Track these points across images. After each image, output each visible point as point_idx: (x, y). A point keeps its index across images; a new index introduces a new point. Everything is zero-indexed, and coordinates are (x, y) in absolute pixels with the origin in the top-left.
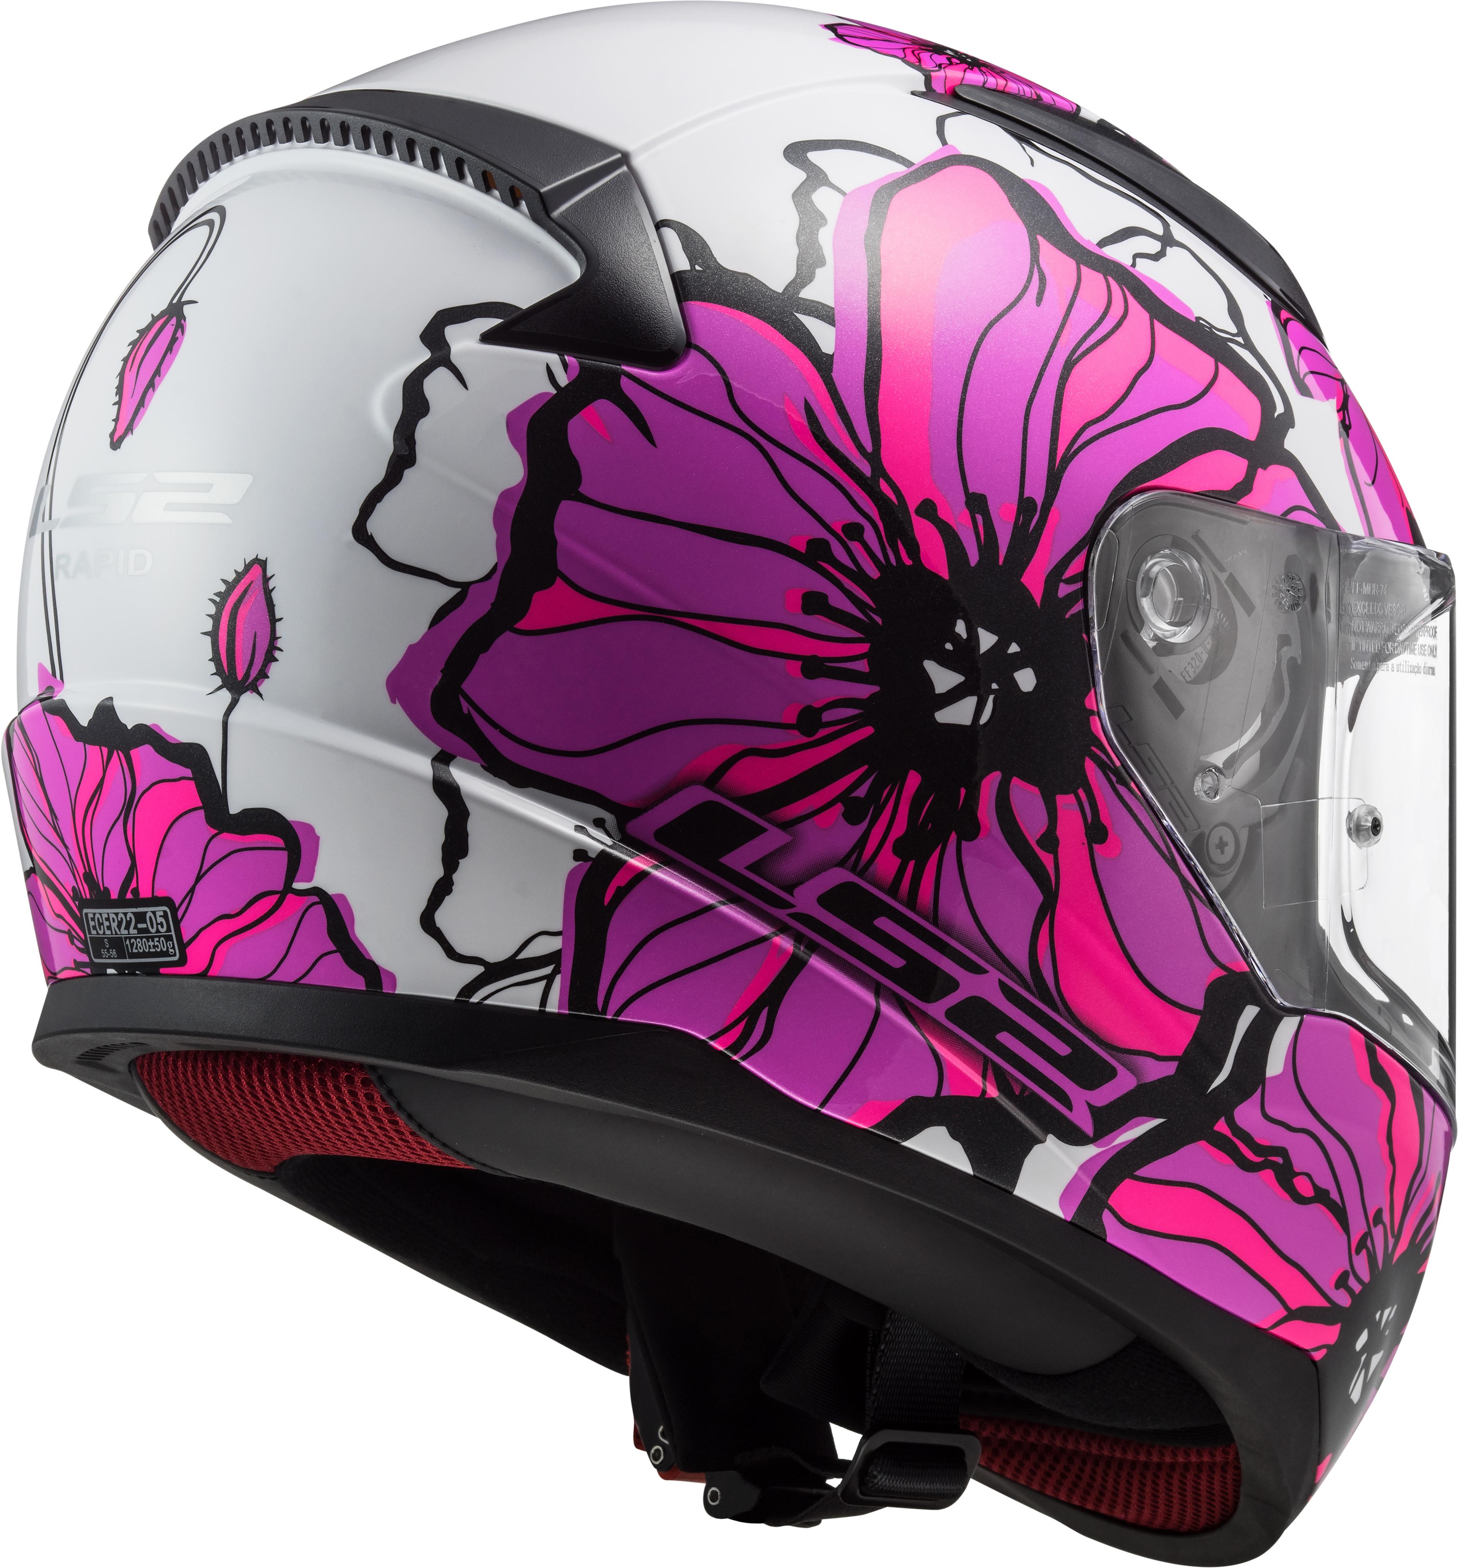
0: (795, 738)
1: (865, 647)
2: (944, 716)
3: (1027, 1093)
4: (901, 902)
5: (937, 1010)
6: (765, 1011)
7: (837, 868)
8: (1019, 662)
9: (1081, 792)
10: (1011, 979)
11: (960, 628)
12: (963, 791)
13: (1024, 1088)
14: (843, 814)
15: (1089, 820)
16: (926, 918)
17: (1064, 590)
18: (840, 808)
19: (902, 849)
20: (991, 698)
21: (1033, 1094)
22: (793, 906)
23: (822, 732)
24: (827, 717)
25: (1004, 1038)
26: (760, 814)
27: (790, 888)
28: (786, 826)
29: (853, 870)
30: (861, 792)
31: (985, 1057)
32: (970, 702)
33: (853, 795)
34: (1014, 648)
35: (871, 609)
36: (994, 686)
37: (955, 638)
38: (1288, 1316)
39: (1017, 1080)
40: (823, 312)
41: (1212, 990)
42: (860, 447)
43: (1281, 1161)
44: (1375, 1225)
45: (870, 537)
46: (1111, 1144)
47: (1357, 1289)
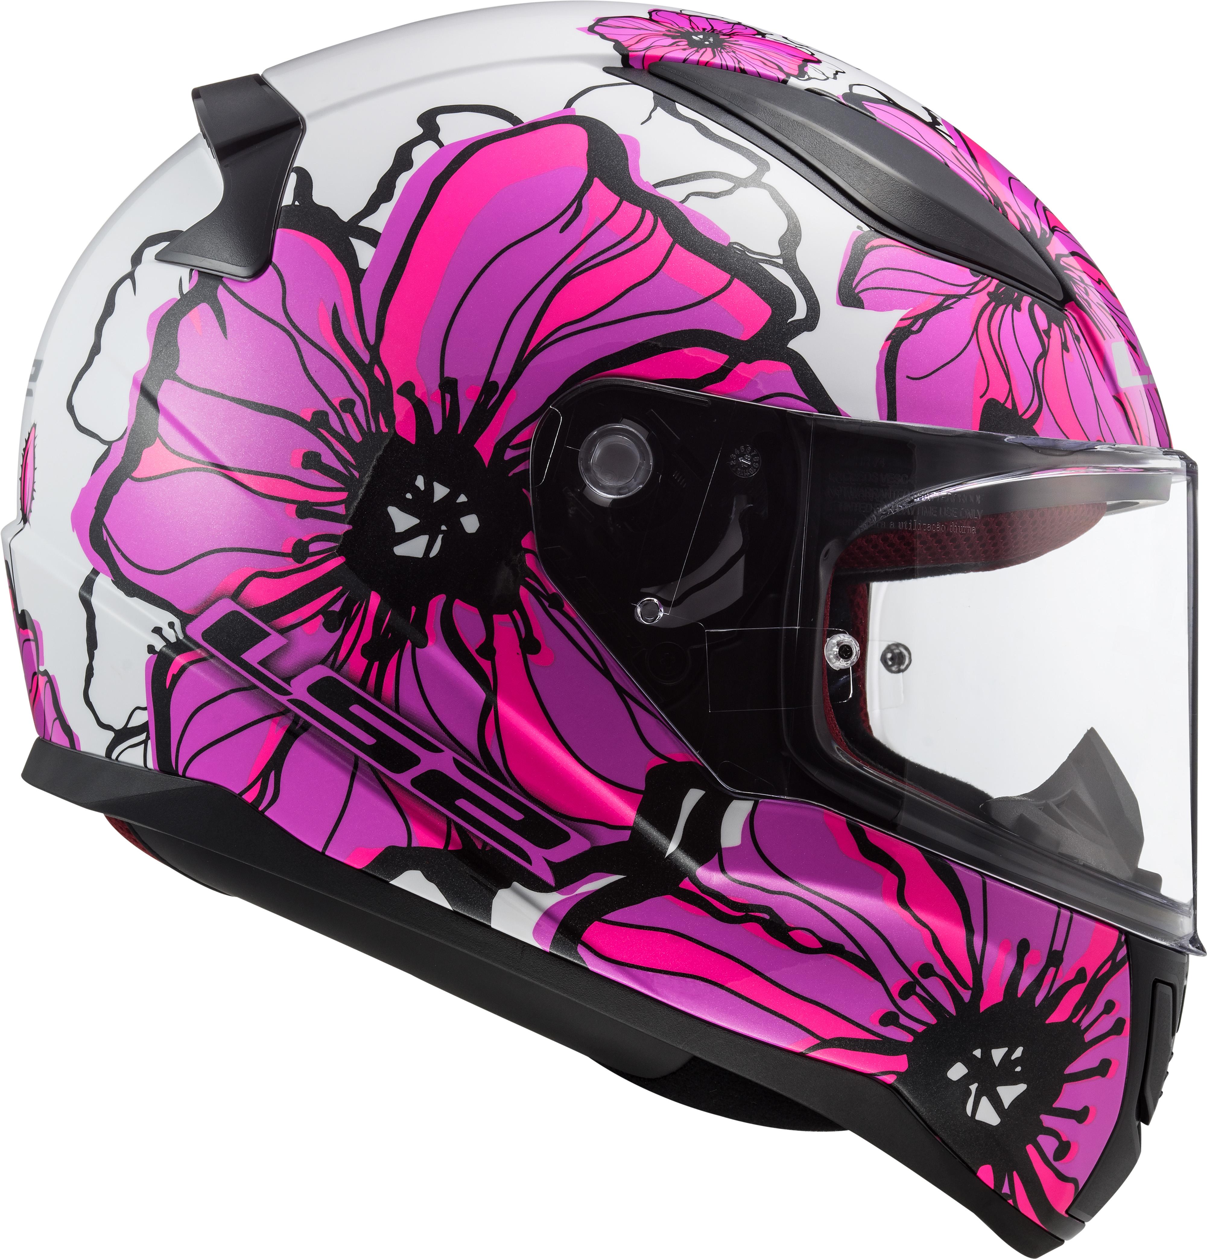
0: (290, 564)
1: (344, 495)
2: (400, 550)
3: (488, 849)
4: (369, 694)
5: (405, 779)
6: (273, 774)
7: (320, 666)
8: (466, 509)
9: (515, 612)
10: (463, 757)
11: (420, 482)
12: (414, 609)
13: (485, 844)
14: (324, 624)
15: (523, 636)
16: (390, 707)
17: (509, 454)
18: (321, 619)
19: (369, 652)
20: (440, 537)
21: (493, 849)
22: (291, 694)
23: (310, 560)
24: (313, 548)
25: (462, 803)
26: (266, 622)
27: (288, 680)
28: (283, 631)
29: (332, 667)
30: (337, 607)
31: (448, 818)
32: (423, 540)
33: (330, 609)
34: (462, 498)
35: (352, 465)
36: (444, 528)
37: (415, 490)
38: (824, 1044)
39: (478, 838)
40: (371, 237)
41: (652, 775)
42: (365, 341)
43: (767, 917)
44: (925, 976)
45: (359, 410)
46: (574, 893)
47: (919, 1028)
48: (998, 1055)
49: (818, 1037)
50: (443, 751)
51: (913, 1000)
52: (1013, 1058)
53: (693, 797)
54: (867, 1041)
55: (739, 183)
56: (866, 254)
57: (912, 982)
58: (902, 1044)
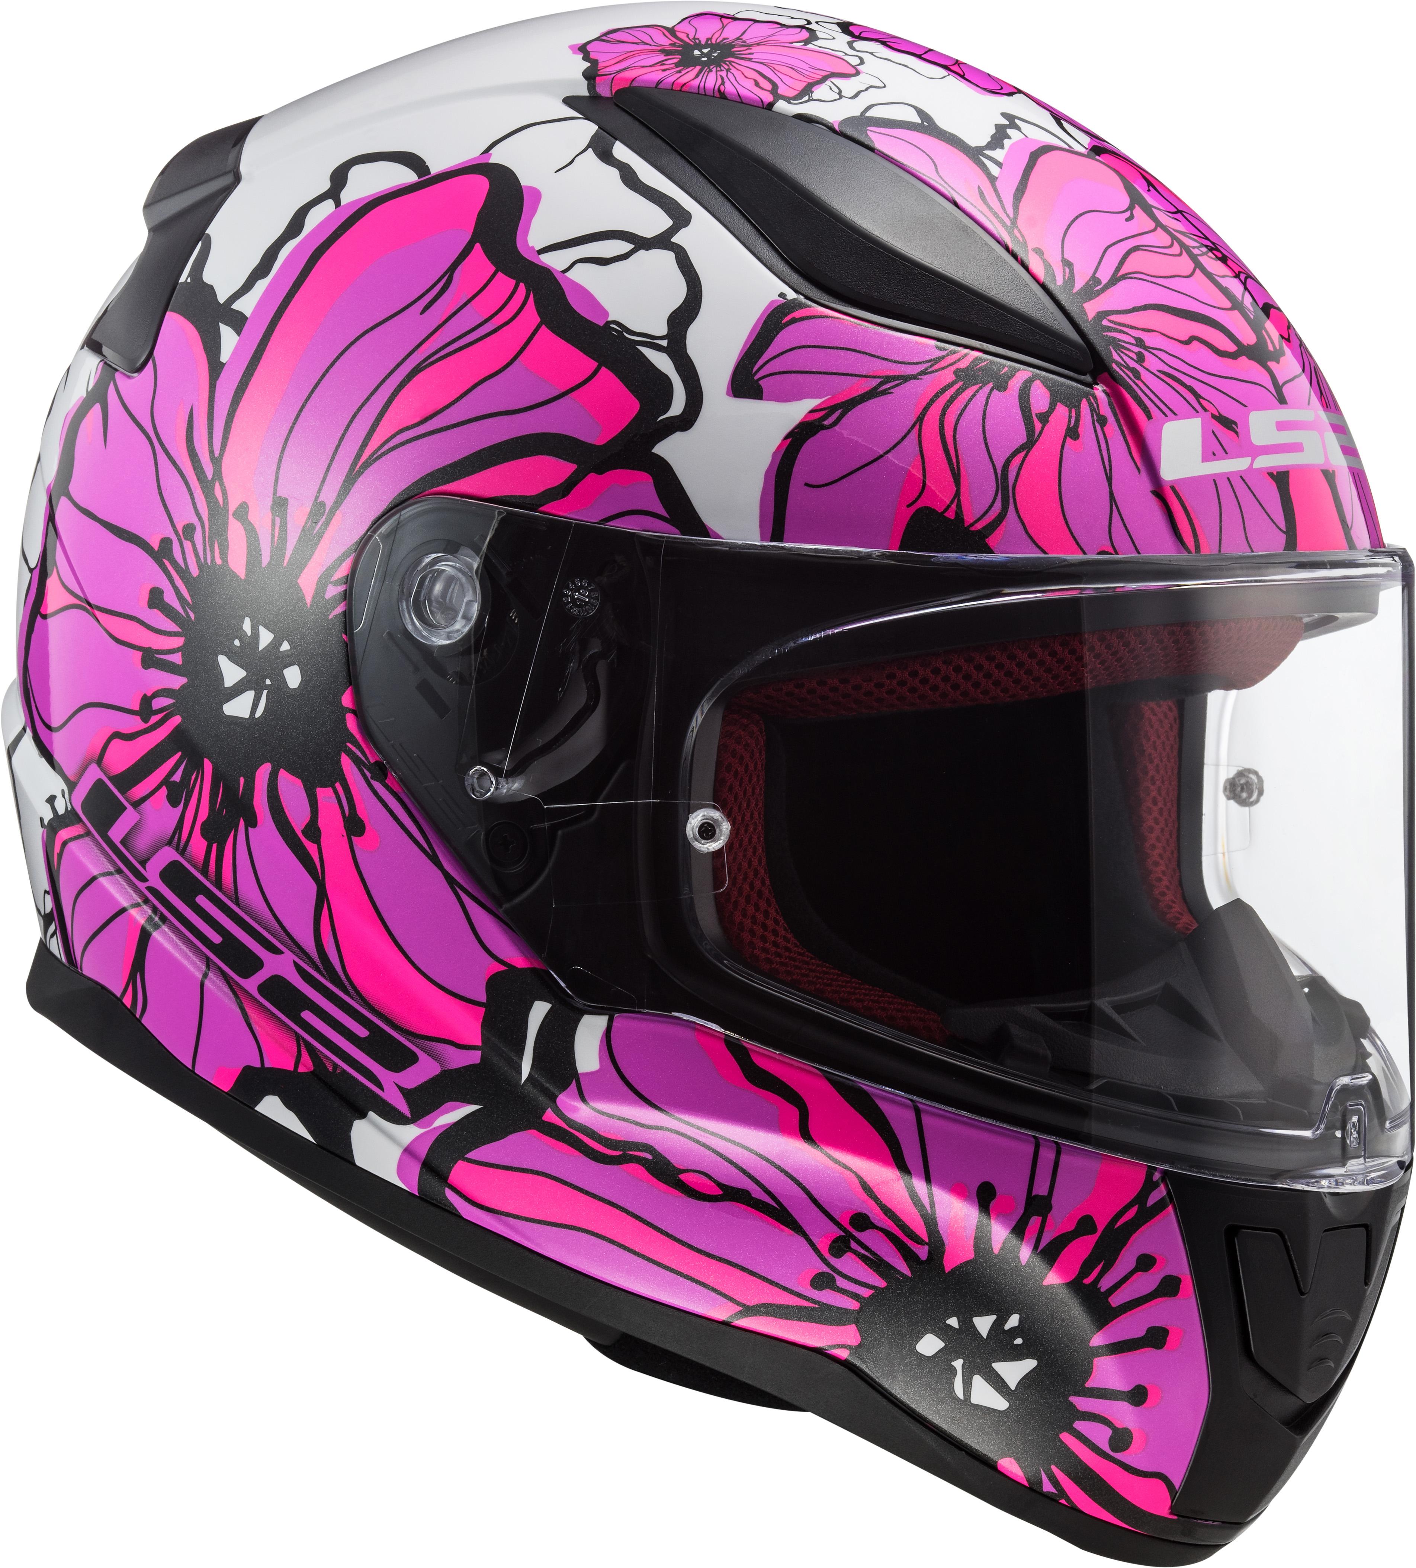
0: (138, 723)
1: (181, 641)
2: (229, 709)
3: (338, 1071)
4: (211, 882)
5: (252, 984)
6: (139, 975)
7: (167, 847)
8: (288, 660)
9: (338, 785)
10: (303, 960)
11: (247, 626)
12: (242, 780)
13: (335, 1066)
14: (167, 797)
15: (347, 813)
16: (230, 898)
17: (330, 592)
18: (165, 791)
19: (207, 832)
20: (265, 692)
21: (344, 1072)
22: (147, 880)
24: (156, 704)
25: (307, 1015)
26: (122, 793)
27: (144, 863)
28: (136, 804)
29: (177, 849)
30: (177, 777)
31: (296, 1033)
32: (249, 696)
33: (172, 780)
34: (285, 646)
35: (188, 604)
36: (268, 682)
37: (242, 635)
38: (748, 1310)
39: (327, 1058)
40: (238, 322)
41: (493, 983)
42: (211, 452)
43: (649, 1157)
44: (862, 1229)
45: (198, 536)
46: (432, 1125)
47: (865, 1293)
48: (983, 1324)
49: (738, 1303)
50: (283, 953)
51: (848, 1258)
52: (1007, 1327)
53: (539, 1011)
54: (800, 1308)
55: (640, 243)
56: (782, 328)
57: (843, 1236)
58: (846, 1311)
